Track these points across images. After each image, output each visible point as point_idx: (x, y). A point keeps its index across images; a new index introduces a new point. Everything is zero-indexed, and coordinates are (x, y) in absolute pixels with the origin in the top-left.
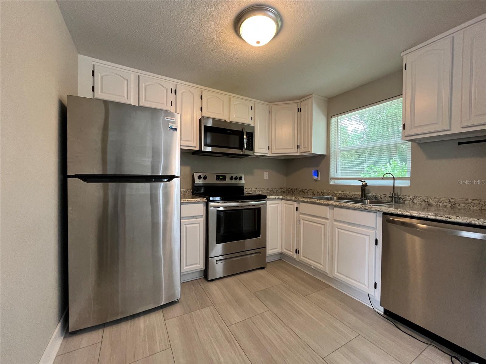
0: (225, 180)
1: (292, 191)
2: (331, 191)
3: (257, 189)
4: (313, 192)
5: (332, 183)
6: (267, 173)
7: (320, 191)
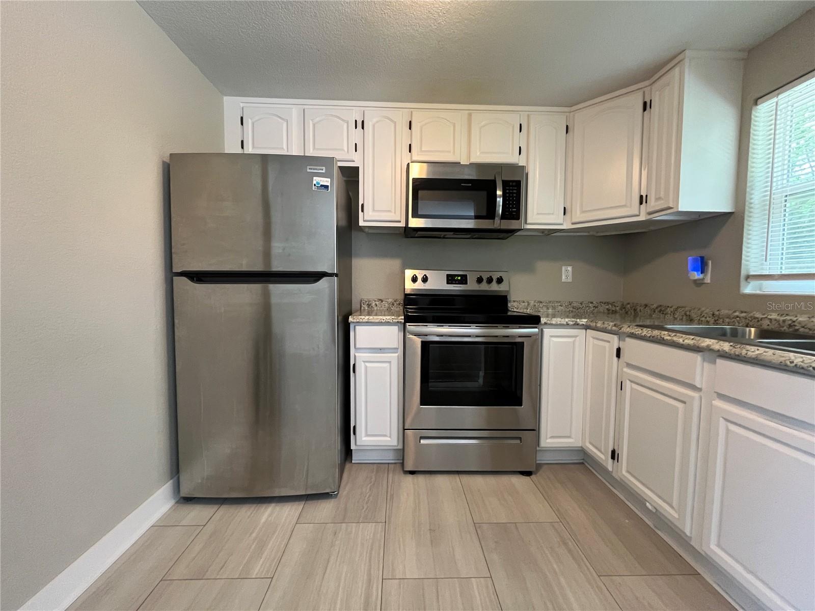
0: (466, 283)
1: (635, 310)
2: (742, 312)
3: (541, 302)
4: (688, 313)
5: (749, 289)
6: (570, 268)
7: (707, 311)
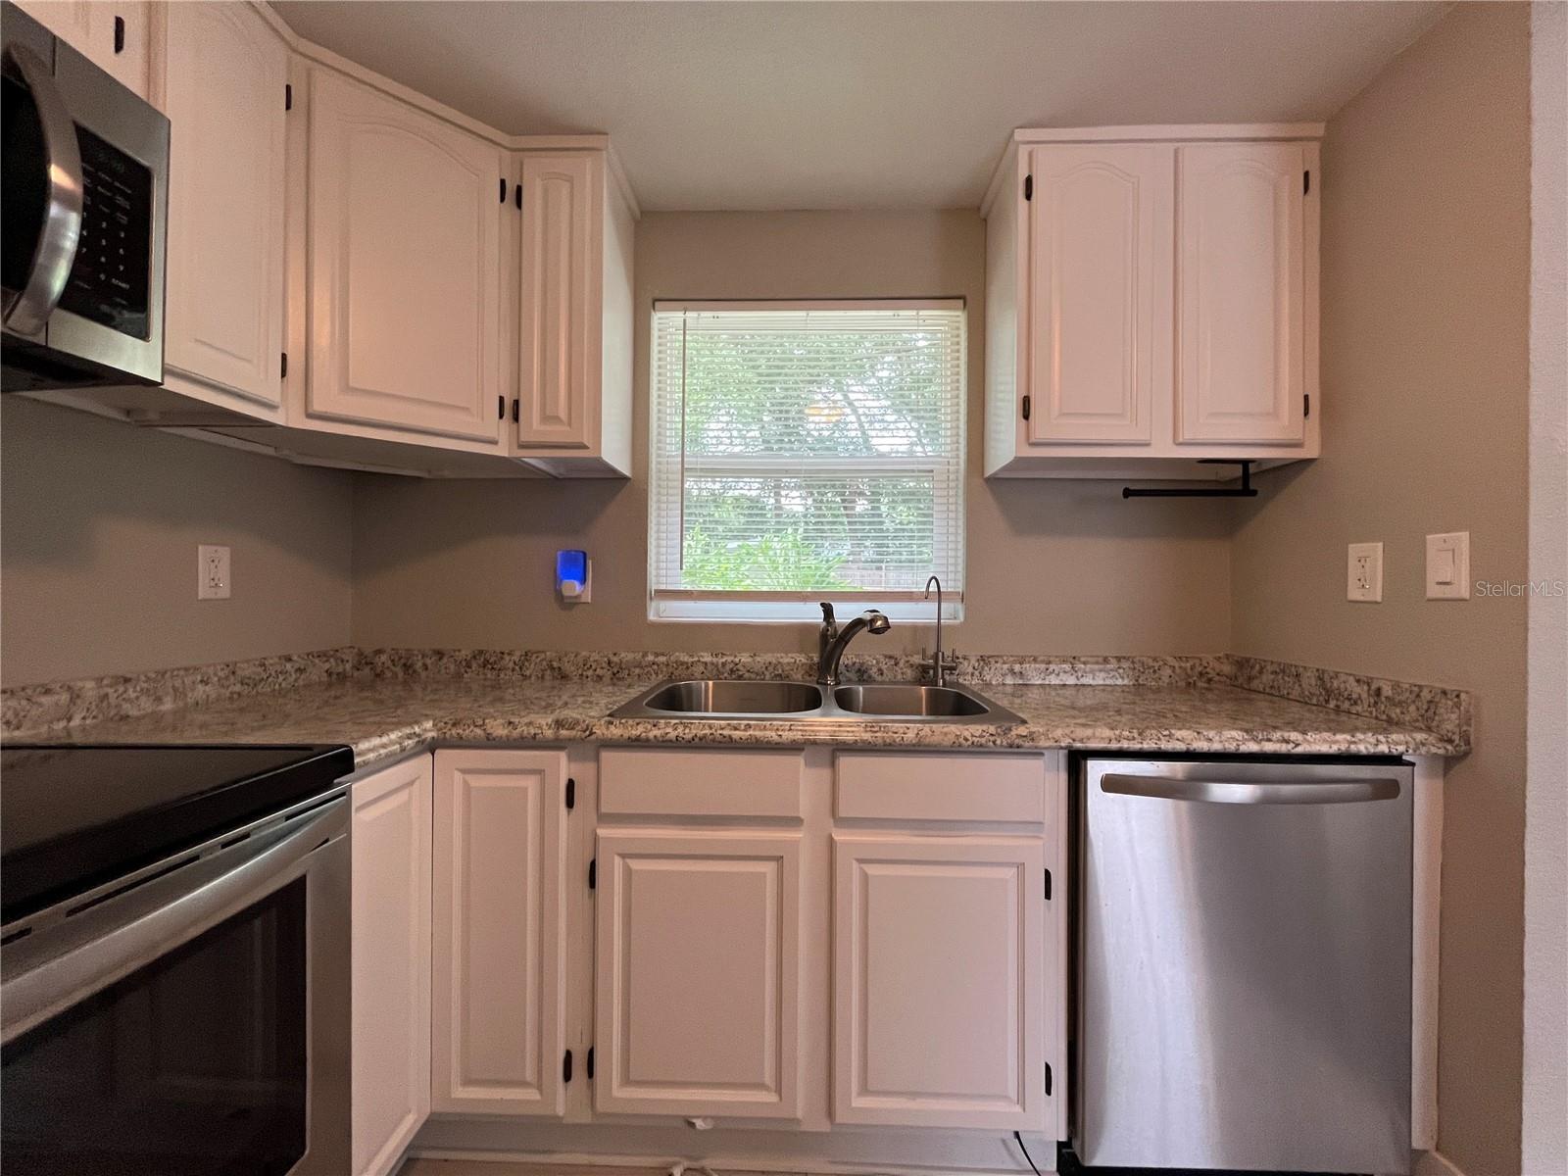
1: (406, 667)
2: (657, 655)
3: (127, 680)
5: (661, 612)
